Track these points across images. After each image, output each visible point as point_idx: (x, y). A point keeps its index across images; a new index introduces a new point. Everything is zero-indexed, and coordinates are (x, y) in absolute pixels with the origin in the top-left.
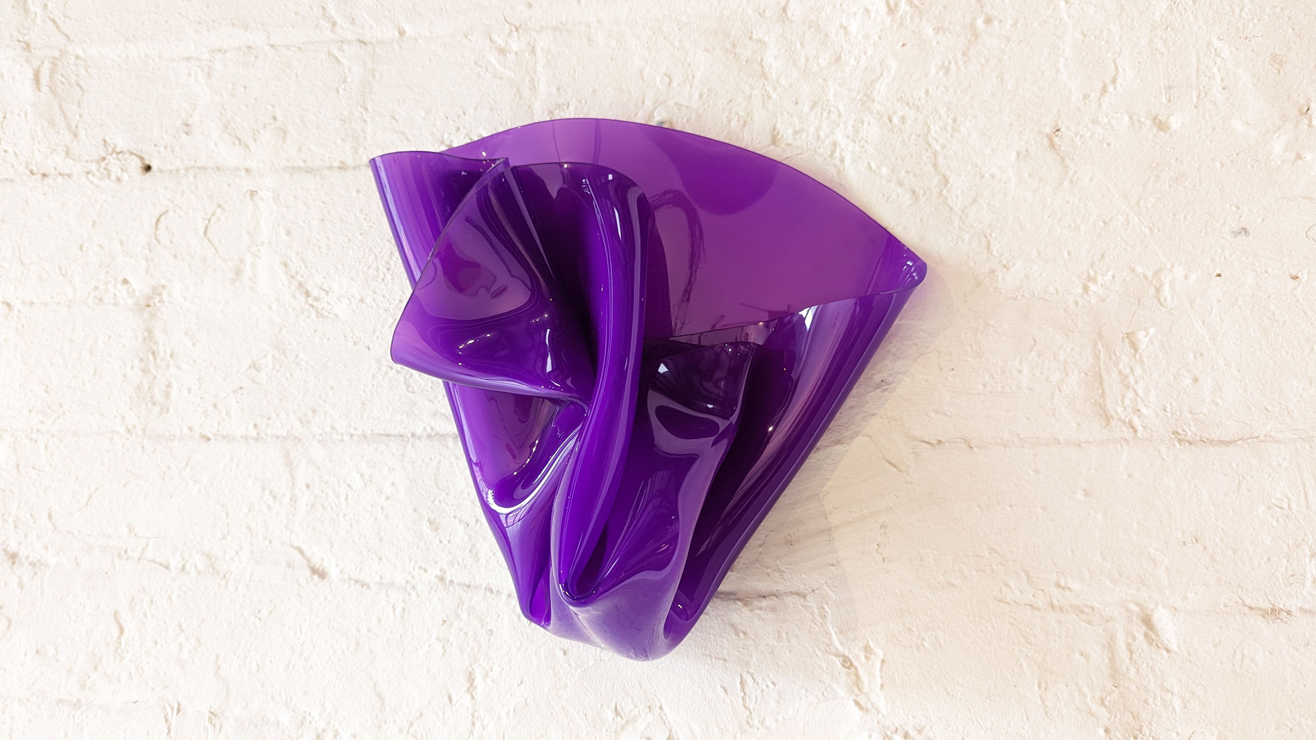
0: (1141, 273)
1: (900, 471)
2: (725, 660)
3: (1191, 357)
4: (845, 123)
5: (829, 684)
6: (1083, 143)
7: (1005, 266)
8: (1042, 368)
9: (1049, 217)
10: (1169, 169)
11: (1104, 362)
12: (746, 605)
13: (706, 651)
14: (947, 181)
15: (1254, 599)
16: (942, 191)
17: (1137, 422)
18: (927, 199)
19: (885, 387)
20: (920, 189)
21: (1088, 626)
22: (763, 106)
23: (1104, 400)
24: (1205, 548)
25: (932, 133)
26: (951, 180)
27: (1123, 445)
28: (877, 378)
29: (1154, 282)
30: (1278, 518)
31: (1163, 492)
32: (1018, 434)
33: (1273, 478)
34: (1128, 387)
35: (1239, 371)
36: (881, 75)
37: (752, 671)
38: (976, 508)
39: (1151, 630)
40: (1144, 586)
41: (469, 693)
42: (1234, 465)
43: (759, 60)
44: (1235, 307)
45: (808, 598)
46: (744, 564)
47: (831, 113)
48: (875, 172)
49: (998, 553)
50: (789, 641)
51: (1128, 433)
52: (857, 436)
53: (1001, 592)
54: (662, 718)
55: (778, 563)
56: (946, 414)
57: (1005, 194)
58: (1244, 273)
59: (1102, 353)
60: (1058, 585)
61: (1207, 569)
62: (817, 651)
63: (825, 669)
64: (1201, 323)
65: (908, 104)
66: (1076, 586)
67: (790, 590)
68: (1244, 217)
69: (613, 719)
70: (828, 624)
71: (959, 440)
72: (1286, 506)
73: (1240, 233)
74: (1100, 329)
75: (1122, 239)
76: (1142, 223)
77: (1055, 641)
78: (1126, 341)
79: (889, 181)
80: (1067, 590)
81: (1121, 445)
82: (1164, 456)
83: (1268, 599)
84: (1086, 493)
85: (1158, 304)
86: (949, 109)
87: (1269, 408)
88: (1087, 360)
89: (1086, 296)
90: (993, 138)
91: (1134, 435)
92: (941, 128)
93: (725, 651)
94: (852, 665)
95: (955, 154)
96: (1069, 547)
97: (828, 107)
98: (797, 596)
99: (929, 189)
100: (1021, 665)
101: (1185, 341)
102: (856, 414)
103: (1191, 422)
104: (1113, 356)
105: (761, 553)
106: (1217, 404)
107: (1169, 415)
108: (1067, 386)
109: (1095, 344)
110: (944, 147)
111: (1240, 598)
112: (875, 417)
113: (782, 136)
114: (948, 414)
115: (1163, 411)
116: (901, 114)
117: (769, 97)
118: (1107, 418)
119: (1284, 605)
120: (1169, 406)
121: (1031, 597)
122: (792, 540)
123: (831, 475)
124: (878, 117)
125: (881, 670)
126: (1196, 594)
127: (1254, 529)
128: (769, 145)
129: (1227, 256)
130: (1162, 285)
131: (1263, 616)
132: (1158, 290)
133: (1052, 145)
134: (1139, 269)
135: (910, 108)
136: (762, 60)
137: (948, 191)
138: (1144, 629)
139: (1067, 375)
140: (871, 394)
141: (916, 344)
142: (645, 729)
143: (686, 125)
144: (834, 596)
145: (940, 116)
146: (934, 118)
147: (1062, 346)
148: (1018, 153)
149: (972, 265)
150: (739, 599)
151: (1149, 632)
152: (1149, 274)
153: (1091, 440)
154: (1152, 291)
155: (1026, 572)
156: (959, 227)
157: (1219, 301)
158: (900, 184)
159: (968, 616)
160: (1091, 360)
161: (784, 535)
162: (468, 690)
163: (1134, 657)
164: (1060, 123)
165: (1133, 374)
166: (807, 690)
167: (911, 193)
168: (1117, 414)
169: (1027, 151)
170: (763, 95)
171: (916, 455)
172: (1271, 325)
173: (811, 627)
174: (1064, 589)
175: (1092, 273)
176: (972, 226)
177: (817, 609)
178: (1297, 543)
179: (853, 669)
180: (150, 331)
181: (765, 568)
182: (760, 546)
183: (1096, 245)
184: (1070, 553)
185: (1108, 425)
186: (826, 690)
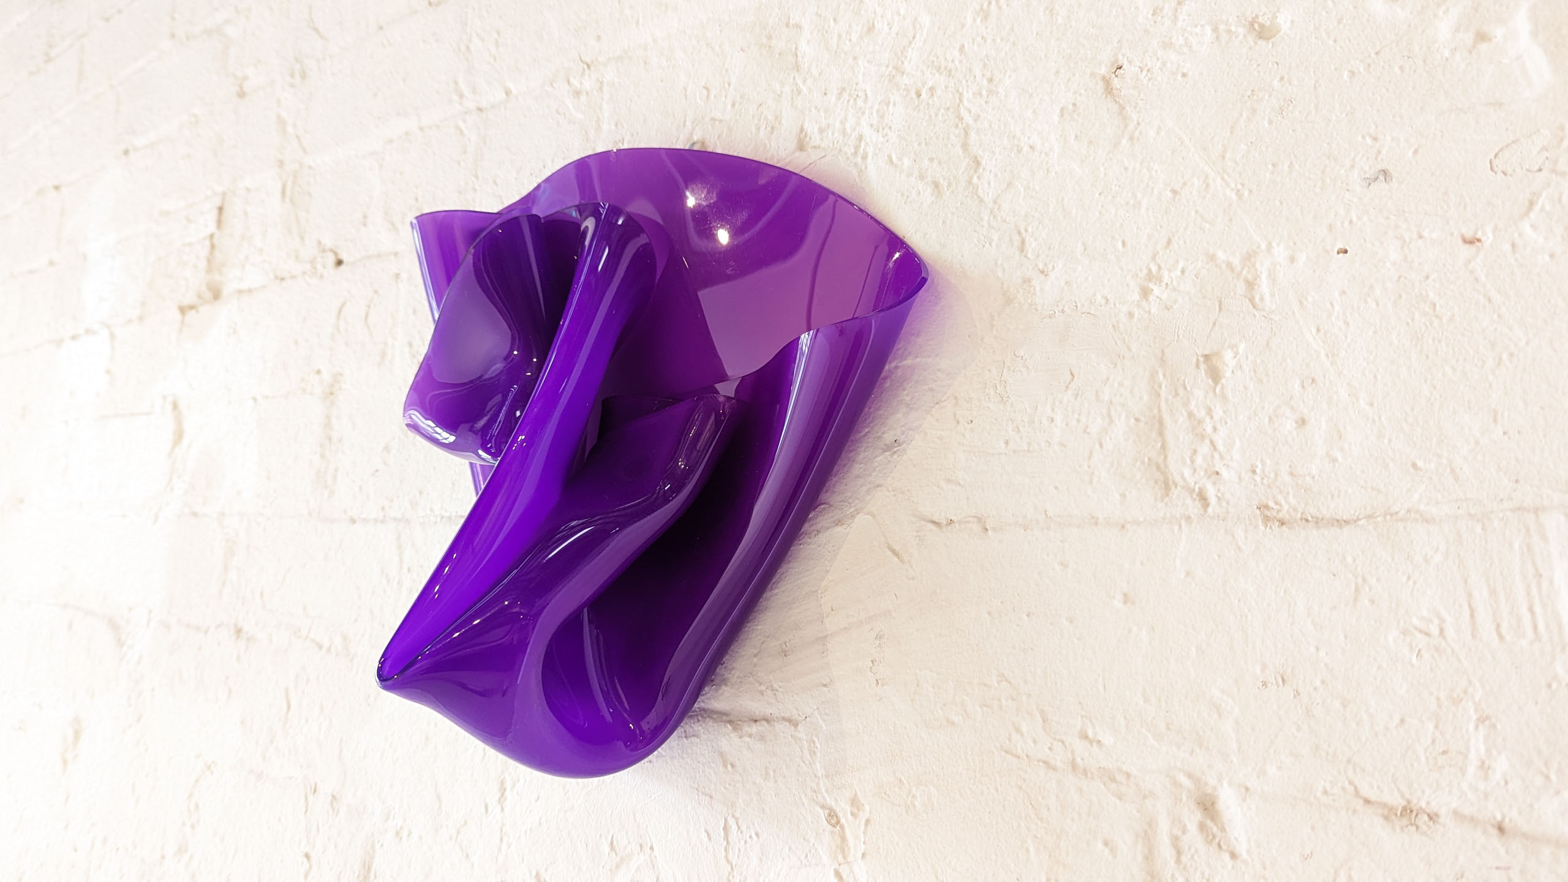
0: (1224, 262)
1: (902, 561)
2: (711, 797)
3: (1297, 385)
4: (871, 108)
5: (814, 845)
6: (1149, 80)
7: (1042, 272)
8: (1079, 414)
9: (1100, 194)
10: (1270, 96)
11: (1167, 400)
12: (735, 729)
13: (694, 782)
14: (978, 163)
15: (1375, 788)
16: (971, 178)
17: (1211, 492)
18: (953, 192)
19: (895, 449)
20: (944, 180)
21: (1118, 801)
22: (792, 105)
23: (1166, 457)
24: (1297, 693)
25: (965, 102)
26: (983, 162)
27: (1183, 526)
28: (888, 438)
29: (1244, 272)
30: (1419, 651)
31: (1237, 601)
32: (1046, 511)
33: (1415, 583)
34: (1202, 437)
35: (1371, 405)
36: (914, 38)
37: (737, 814)
38: (987, 616)
39: (1213, 819)
40: (1201, 747)
41: (499, 803)
42: (1349, 559)
43: (794, 49)
44: (1369, 300)
45: (799, 728)
46: (738, 678)
47: (858, 99)
48: (896, 166)
49: (1010, 683)
50: (776, 782)
51: (1193, 507)
52: (858, 513)
53: (1010, 740)
54: (652, 861)
55: (771, 678)
56: (959, 484)
57: (1048, 170)
58: (1382, 243)
59: (1163, 386)
60: (1084, 736)
61: (1299, 729)
62: (803, 796)
63: (810, 823)
64: (1314, 331)
65: (939, 69)
66: (1107, 739)
67: (783, 715)
68: (1384, 152)
69: (609, 854)
70: (817, 764)
71: (971, 519)
72: (1435, 631)
73: (1376, 179)
74: (1163, 351)
75: (1197, 212)
76: (1228, 184)
77: (1072, 820)
78: (1203, 366)
79: (909, 175)
80: (1095, 744)
81: (1180, 526)
82: (1240, 544)
83: (1399, 790)
84: (1126, 599)
85: (1251, 306)
86: (985, 65)
87: (1420, 464)
88: (1141, 398)
89: (1144, 303)
90: (1035, 95)
91: (1202, 511)
92: (974, 94)
93: (713, 786)
94: (838, 822)
95: (990, 126)
96: (1101, 678)
97: (856, 93)
98: (788, 724)
99: (955, 178)
100: (1027, 850)
101: (1289, 361)
102: (861, 486)
103: (1290, 490)
104: (1181, 391)
105: (755, 665)
106: (1335, 460)
107: (1258, 479)
108: (1111, 439)
109: (1153, 375)
110: (977, 118)
111: (1351, 783)
112: (880, 488)
113: (810, 138)
114: (962, 483)
115: (1250, 474)
116: (930, 84)
117: (799, 92)
118: (1167, 486)
119: (1428, 803)
120: (1260, 466)
121: (1047, 750)
122: (787, 649)
123: (831, 566)
124: (905, 93)
125: (865, 833)
126: (1279, 768)
127: (1380, 667)
128: (794, 152)
129: (1354, 219)
130: (1257, 277)
131: (1386, 818)
132: (1250, 285)
133: (1109, 90)
134: (1221, 255)
135: (940, 74)
136: (796, 49)
137: (979, 178)
138: (1198, 816)
139: (1112, 421)
140: (879, 458)
141: (931, 390)
142: (636, 871)
143: (718, 142)
144: (825, 728)
145: (975, 77)
146: (967, 81)
147: (1108, 379)
148: (1062, 110)
149: (1000, 275)
150: (730, 722)
151: (1209, 822)
152: (1236, 261)
153: (1141, 519)
154: (1241, 287)
155: (1042, 712)
156: (989, 222)
157: (1343, 292)
158: (922, 177)
159: (968, 769)
160: (1145, 398)
161: (779, 642)
162: (500, 799)
163: (1184, 859)
164: (1120, 57)
165: (1212, 418)
166: (790, 849)
167: (933, 186)
168: (1184, 480)
169: (1074, 105)
170: (792, 91)
171: (920, 539)
172: (1428, 324)
173: (799, 766)
174: (1091, 742)
175: (1154, 269)
176: (1005, 221)
177: (807, 742)
178: (1455, 695)
179: (838, 827)
180: (328, 417)
181: (758, 684)
182: (755, 656)
183: (1161, 227)
184: (1101, 688)
185: (1168, 495)
186: (810, 851)
